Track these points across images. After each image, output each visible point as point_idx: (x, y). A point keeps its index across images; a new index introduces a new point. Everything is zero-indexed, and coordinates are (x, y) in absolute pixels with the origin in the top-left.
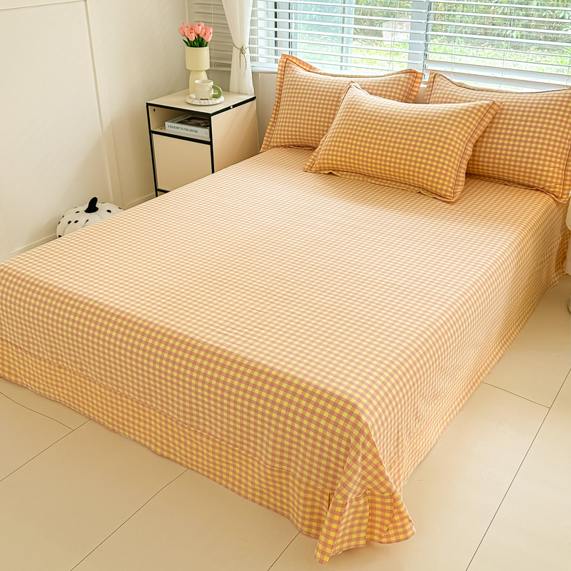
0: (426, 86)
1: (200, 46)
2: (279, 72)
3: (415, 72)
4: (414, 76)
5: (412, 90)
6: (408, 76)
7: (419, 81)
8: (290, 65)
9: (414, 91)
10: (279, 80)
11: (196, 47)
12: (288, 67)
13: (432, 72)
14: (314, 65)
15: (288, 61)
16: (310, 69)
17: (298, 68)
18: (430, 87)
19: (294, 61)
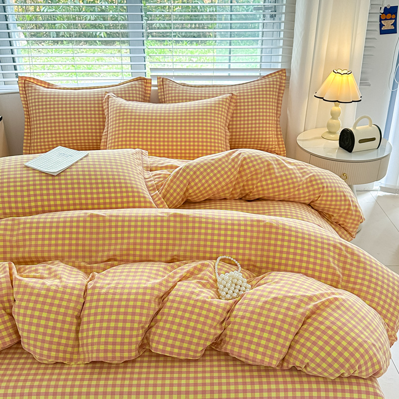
0: (157, 88)
2: (21, 92)
3: (144, 79)
4: (144, 82)
5: (145, 93)
6: (140, 83)
7: (149, 85)
8: (30, 85)
9: (147, 94)
10: (22, 99)
12: (28, 87)
13: (158, 78)
14: (51, 82)
15: (26, 82)
16: (49, 86)
17: (38, 86)
18: (161, 89)
19: (32, 81)
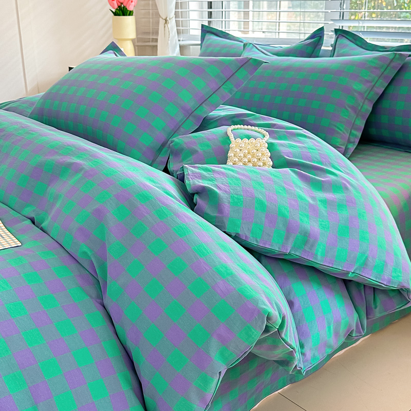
1: (124, 15)
11: (119, 15)
